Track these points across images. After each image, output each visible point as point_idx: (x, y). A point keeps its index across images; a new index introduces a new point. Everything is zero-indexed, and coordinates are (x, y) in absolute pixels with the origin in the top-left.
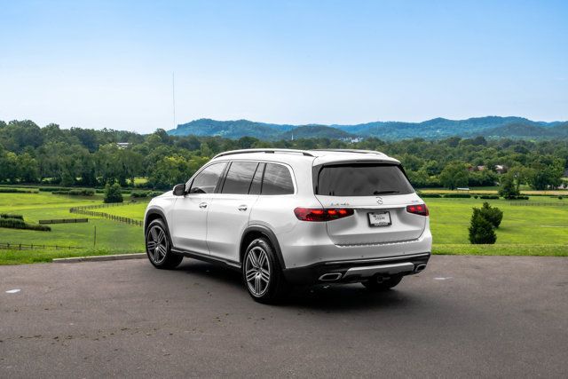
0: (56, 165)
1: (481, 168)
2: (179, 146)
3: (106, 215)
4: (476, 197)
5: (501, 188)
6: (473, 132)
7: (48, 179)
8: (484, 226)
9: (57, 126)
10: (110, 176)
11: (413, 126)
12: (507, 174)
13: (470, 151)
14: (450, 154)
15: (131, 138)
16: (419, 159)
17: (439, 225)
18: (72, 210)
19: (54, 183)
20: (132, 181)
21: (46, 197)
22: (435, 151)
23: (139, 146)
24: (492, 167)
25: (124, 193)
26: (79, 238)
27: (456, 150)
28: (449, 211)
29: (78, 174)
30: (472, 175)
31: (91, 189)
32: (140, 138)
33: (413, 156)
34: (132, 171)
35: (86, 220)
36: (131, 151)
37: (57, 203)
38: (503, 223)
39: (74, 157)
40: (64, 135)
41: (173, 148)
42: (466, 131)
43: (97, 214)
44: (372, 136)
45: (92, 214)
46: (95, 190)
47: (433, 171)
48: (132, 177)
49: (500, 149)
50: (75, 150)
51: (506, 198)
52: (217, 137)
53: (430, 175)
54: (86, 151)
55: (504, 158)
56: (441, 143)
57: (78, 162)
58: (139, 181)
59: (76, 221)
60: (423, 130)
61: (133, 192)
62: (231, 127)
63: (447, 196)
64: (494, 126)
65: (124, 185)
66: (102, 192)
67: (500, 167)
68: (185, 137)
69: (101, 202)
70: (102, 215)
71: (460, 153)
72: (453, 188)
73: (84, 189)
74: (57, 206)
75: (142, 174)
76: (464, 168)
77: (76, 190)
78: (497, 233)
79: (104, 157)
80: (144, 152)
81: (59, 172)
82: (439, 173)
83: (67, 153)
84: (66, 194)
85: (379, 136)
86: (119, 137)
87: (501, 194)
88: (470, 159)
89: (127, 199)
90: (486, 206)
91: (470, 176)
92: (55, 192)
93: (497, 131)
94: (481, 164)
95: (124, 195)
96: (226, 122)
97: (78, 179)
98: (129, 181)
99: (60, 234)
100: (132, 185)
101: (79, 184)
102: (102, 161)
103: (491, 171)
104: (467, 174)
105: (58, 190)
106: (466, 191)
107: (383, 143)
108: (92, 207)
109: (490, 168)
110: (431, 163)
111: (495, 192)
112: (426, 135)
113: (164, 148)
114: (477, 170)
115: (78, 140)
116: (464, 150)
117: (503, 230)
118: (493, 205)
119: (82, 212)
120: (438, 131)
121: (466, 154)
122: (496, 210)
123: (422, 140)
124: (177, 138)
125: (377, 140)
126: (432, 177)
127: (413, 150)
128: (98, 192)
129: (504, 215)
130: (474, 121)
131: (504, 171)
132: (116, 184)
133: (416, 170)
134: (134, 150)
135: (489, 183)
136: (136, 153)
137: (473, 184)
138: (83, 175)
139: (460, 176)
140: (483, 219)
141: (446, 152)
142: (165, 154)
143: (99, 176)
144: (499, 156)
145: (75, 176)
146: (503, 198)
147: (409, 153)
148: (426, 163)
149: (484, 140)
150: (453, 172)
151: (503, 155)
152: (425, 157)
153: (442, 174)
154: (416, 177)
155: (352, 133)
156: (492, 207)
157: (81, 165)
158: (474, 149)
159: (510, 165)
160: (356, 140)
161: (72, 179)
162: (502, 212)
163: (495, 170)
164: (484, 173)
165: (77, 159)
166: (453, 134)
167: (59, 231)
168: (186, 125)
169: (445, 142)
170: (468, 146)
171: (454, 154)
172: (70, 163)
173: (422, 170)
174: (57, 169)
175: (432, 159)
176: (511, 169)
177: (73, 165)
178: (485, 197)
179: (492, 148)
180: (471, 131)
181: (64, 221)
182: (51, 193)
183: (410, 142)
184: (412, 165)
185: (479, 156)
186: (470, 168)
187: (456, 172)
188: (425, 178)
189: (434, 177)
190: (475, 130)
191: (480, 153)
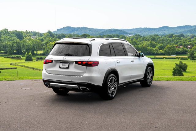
0: (6, 46)
1: (181, 47)
2: (57, 38)
3: (24, 66)
4: (178, 59)
5: (189, 55)
6: (179, 32)
7: (3, 52)
8: (179, 71)
9: (7, 30)
10: (28, 50)
11: (154, 29)
12: (192, 49)
13: (177, 40)
14: (169, 41)
15: (37, 34)
16: (156, 43)
17: (161, 70)
18: (11, 64)
19: (5, 53)
20: (37, 52)
21: (1, 59)
22: (163, 40)
23: (40, 38)
24: (186, 46)
25: (33, 57)
26: (12, 75)
27: (171, 39)
28: (166, 64)
29: (14, 49)
30: (177, 49)
31: (20, 55)
32: (41, 35)
33: (153, 42)
34: (37, 48)
35: (16, 68)
36: (37, 40)
37: (6, 61)
38: (188, 70)
39: (13, 42)
40: (9, 33)
41: (54, 39)
42: (176, 31)
43: (21, 66)
44: (137, 33)
45: (19, 66)
46: (21, 56)
47: (161, 48)
48: (37, 50)
49: (190, 39)
50: (14, 39)
51: (191, 59)
52: (73, 34)
53: (160, 50)
54: (18, 40)
55: (191, 43)
56: (165, 36)
57: (15, 44)
58: (40, 52)
59: (12, 68)
60: (159, 31)
61: (37, 57)
62: (79, 30)
63: (166, 58)
64: (188, 29)
65: (33, 54)
66: (24, 57)
67: (189, 46)
68: (60, 34)
69: (23, 61)
70: (23, 66)
71: (173, 41)
72: (169, 55)
73: (17, 56)
74: (6, 62)
75: (41, 49)
76: (174, 47)
77: (14, 56)
78: (184, 73)
79: (25, 42)
80: (42, 40)
81: (7, 48)
82: (164, 49)
83: (11, 41)
84: (10, 57)
85: (140, 34)
86: (32, 34)
87: (189, 58)
88: (177, 43)
89: (34, 59)
90: (181, 62)
91: (176, 50)
92: (5, 57)
93: (189, 31)
94: (181, 45)
95: (33, 58)
96: (77, 28)
97: (15, 51)
98: (35, 52)
99: (4, 74)
100: (37, 54)
101: (15, 54)
102: (24, 44)
103: (185, 48)
104: (175, 49)
105: (6, 56)
106: (174, 56)
107: (141, 37)
108: (20, 63)
109: (185, 47)
110: (161, 45)
111: (186, 57)
112: (160, 33)
113: (50, 38)
114: (179, 48)
115: (15, 35)
116: (175, 39)
117: (188, 72)
118: (184, 62)
119: (15, 65)
120: (165, 32)
121: (175, 41)
122: (185, 64)
123: (157, 35)
124: (56, 35)
125: (139, 35)
126: (161, 51)
127: (153, 39)
128: (22, 57)
129: (188, 66)
130: (180, 27)
131: (191, 48)
132: (30, 54)
133: (154, 48)
134: (38, 40)
135: (184, 53)
136: (38, 41)
137: (178, 53)
138: (17, 50)
139: (172, 50)
140: (178, 68)
141: (167, 40)
142: (50, 41)
143: (23, 50)
144: (189, 42)
145: (13, 50)
146: (189, 59)
147: (152, 41)
148: (158, 45)
149: (183, 35)
150: (169, 48)
151: (191, 41)
152: (158, 42)
153: (165, 49)
154: (154, 50)
155: (129, 32)
156: (183, 63)
157: (16, 46)
158: (179, 39)
159: (193, 46)
160: (131, 35)
161: (12, 51)
162: (187, 65)
163: (187, 48)
164: (182, 49)
165: (14, 43)
166: (171, 33)
167: (4, 73)
168: (60, 29)
169: (167, 36)
170: (177, 38)
171: (170, 41)
172: (11, 45)
173: (157, 48)
174: (6, 47)
175: (161, 43)
176: (194, 47)
177: (12, 46)
178: (182, 59)
179: (186, 39)
180: (178, 31)
181: (7, 69)
182: (3, 57)
183: (152, 36)
184: (153, 46)
185: (181, 42)
186: (176, 47)
187: (171, 49)
188: (158, 51)
189: (162, 50)
190: (180, 31)
191: (181, 41)
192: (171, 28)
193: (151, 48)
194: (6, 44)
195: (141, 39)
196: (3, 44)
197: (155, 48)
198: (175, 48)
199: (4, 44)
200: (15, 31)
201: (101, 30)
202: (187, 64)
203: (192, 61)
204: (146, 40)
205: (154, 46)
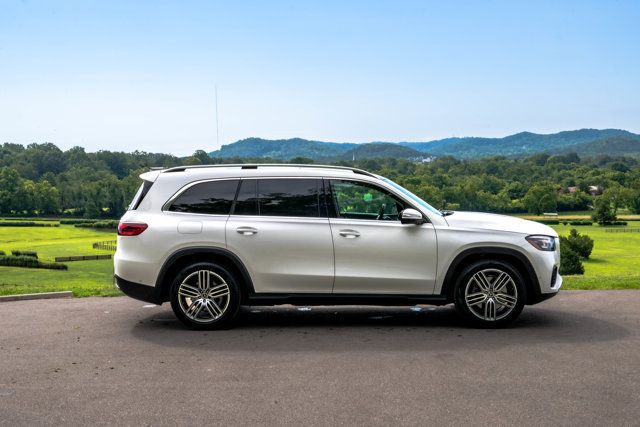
0: (80, 194)
1: (572, 189)
4: (565, 224)
5: (595, 213)
6: (564, 147)
7: (71, 210)
8: (570, 257)
9: (82, 149)
11: (495, 141)
12: (603, 196)
13: (559, 170)
14: (536, 174)
15: (166, 161)
16: (500, 181)
18: (95, 246)
19: (79, 214)
21: (68, 231)
22: (519, 170)
24: (585, 188)
26: (99, 277)
27: (543, 168)
29: (104, 203)
30: (561, 197)
33: (492, 177)
35: (109, 257)
37: (80, 238)
38: (595, 253)
39: (100, 184)
40: (89, 160)
42: (557, 146)
44: (447, 154)
47: (515, 193)
49: (596, 167)
50: (102, 176)
51: (600, 224)
53: (513, 198)
54: (114, 178)
55: (600, 177)
56: (526, 161)
57: (105, 190)
59: (97, 258)
60: (506, 146)
62: (282, 147)
64: (589, 141)
67: (595, 188)
71: (548, 173)
72: (540, 213)
73: (110, 221)
74: (79, 241)
76: (552, 189)
77: (102, 222)
78: (585, 265)
79: (134, 184)
81: (82, 201)
82: (523, 196)
83: (93, 179)
84: (90, 227)
85: (454, 155)
86: (153, 161)
87: (595, 220)
88: (560, 179)
90: (574, 233)
91: (559, 199)
92: (78, 225)
93: (593, 146)
94: (572, 184)
96: (279, 141)
97: (105, 209)
99: (77, 273)
101: (105, 216)
102: (132, 188)
103: (583, 193)
104: (555, 197)
105: (82, 222)
106: (554, 216)
107: (459, 162)
109: (582, 189)
110: (514, 184)
111: (587, 217)
112: (510, 153)
114: (567, 192)
115: (105, 165)
116: (553, 168)
117: (595, 261)
118: (582, 232)
119: (106, 248)
120: (524, 148)
121: (555, 173)
122: (586, 237)
123: (504, 158)
125: (451, 158)
126: (514, 201)
127: (492, 170)
129: (596, 244)
130: (565, 135)
131: (599, 192)
133: (496, 193)
135: (581, 207)
137: (563, 208)
138: (110, 205)
139: (547, 199)
140: (568, 249)
141: (532, 172)
144: (593, 174)
145: (101, 206)
146: (596, 224)
147: (488, 174)
148: (507, 185)
149: (577, 157)
150: (538, 195)
151: (598, 173)
152: (507, 178)
153: (526, 197)
154: (496, 201)
155: (424, 151)
156: (581, 235)
157: (107, 194)
158: (565, 168)
159: (606, 185)
160: (428, 160)
161: (97, 209)
162: (592, 241)
163: (588, 192)
164: (575, 195)
165: (104, 186)
166: (542, 151)
167: (77, 269)
168: (231, 146)
169: (531, 159)
170: (557, 164)
171: (540, 173)
172: (95, 192)
173: (503, 193)
174: (80, 198)
175: (515, 180)
176: (607, 190)
177: (98, 193)
178: (576, 223)
179: (585, 166)
180: (562, 146)
181: (84, 258)
182: (73, 226)
183: (489, 161)
184: (492, 188)
185: (570, 175)
186: (559, 190)
187: (542, 195)
188: (506, 202)
189: (517, 200)
190: (567, 145)
191: (572, 172)
192: (541, 137)
193: (488, 194)
194: (80, 188)
195: (458, 170)
196: (72, 188)
197: (499, 194)
198: (555, 192)
199: (75, 189)
200: (105, 152)
201: (345, 145)
202: (592, 238)
203: (604, 229)
204: (472, 172)
205: (495, 189)
